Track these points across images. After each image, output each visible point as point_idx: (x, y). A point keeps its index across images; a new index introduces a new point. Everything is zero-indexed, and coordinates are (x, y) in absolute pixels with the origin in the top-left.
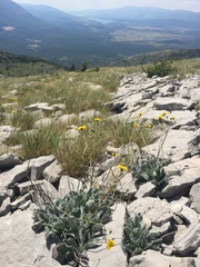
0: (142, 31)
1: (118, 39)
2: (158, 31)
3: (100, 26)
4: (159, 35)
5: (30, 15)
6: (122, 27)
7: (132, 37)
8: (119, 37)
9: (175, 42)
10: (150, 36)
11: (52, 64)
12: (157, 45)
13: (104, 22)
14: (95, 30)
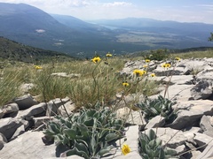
0: (141, 35)
1: (122, 40)
2: (152, 36)
3: (109, 31)
4: (153, 38)
5: (57, 22)
6: (125, 32)
7: (133, 39)
8: (123, 39)
9: (166, 43)
10: (147, 39)
11: (72, 57)
12: (152, 45)
13: (112, 28)
14: (105, 34)
